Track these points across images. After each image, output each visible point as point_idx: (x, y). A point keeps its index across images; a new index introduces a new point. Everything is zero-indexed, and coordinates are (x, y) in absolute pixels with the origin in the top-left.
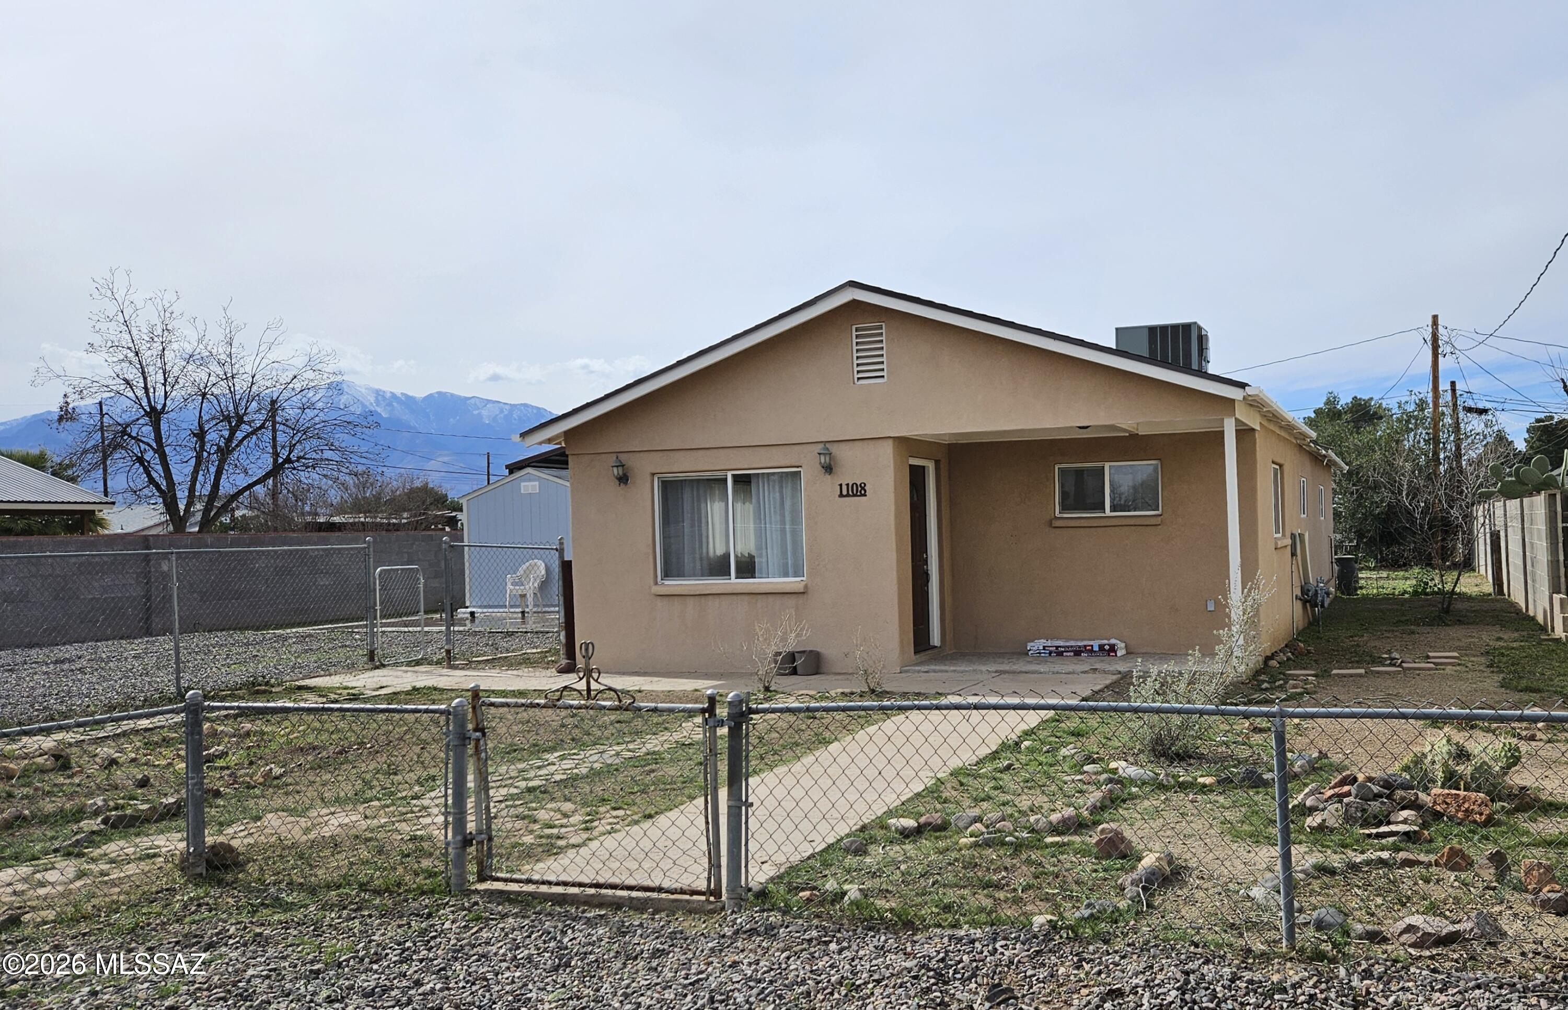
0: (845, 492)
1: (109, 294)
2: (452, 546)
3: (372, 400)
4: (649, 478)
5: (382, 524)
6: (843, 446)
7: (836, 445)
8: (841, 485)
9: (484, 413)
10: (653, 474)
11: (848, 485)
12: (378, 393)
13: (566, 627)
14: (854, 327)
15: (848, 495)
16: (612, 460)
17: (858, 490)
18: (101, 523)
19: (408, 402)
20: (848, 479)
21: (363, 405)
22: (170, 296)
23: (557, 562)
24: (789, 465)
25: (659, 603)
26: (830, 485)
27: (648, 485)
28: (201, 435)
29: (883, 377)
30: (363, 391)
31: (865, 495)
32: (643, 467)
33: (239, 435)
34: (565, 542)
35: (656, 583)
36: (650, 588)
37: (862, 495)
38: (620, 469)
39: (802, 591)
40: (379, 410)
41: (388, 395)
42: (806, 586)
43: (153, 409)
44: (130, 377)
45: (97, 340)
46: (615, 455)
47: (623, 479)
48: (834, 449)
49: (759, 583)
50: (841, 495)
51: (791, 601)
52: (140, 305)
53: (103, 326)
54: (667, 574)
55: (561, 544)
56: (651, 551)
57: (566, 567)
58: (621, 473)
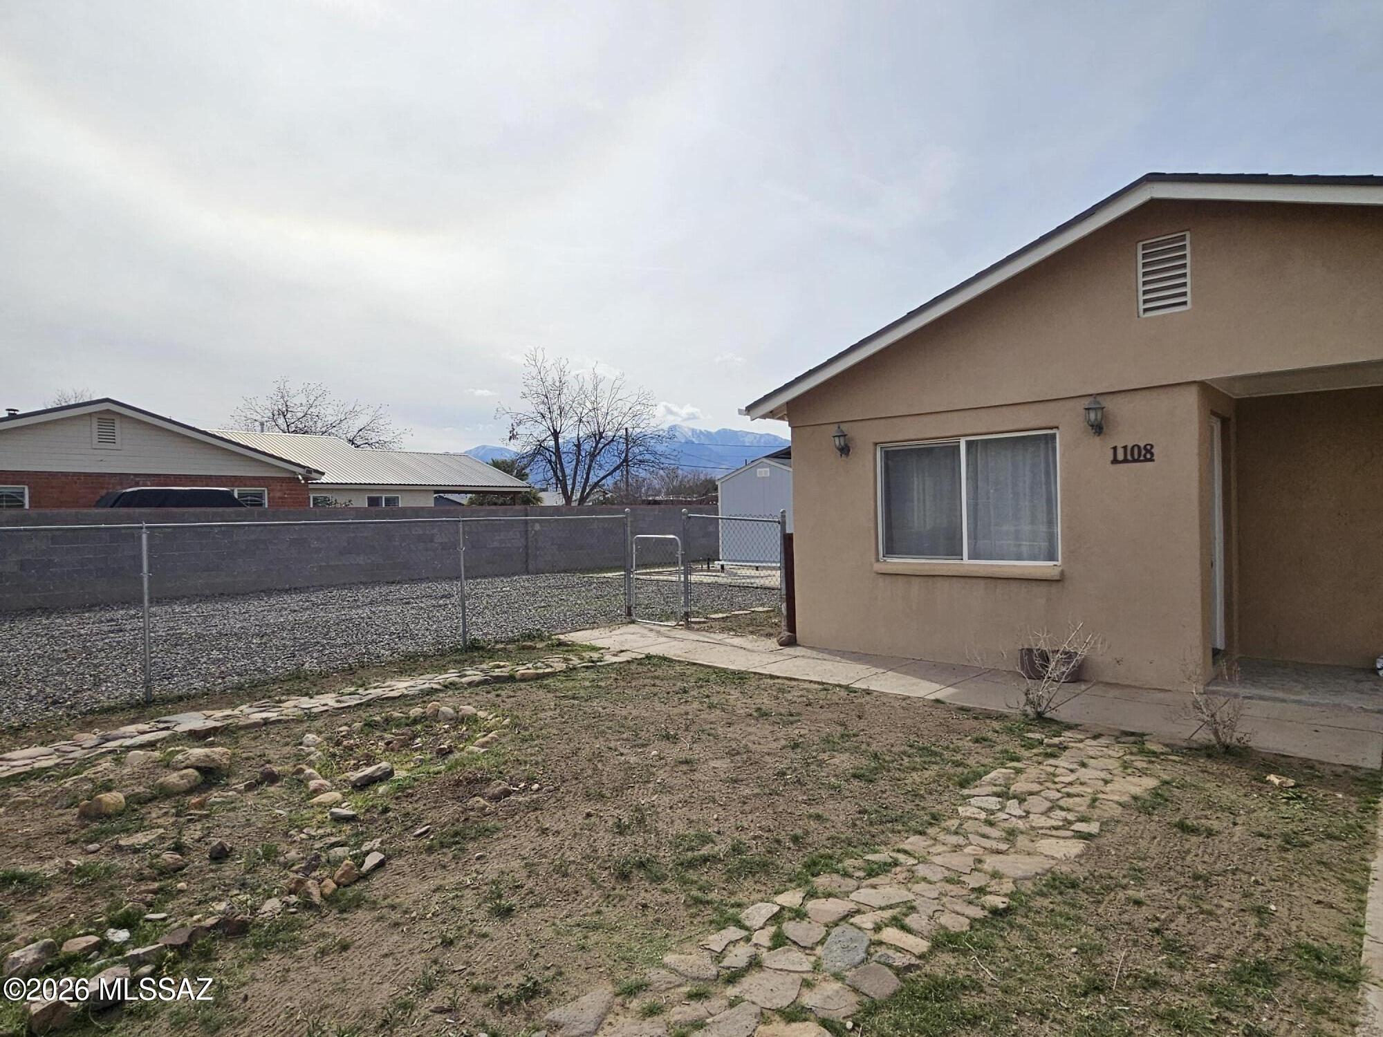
0: (1120, 457)
1: (534, 363)
2: (690, 517)
3: (690, 434)
4: (871, 447)
5: (682, 501)
6: (1119, 399)
7: (1108, 398)
8: (1115, 449)
9: (746, 439)
10: (876, 444)
11: (1125, 448)
12: (693, 431)
13: (787, 598)
14: (1140, 245)
15: (1125, 461)
16: (833, 430)
17: (1143, 454)
18: (539, 500)
19: (708, 435)
20: (1126, 437)
21: (686, 438)
22: (564, 362)
23: (779, 535)
24: (1044, 425)
25: (881, 581)
26: (1100, 449)
27: (871, 457)
28: (578, 446)
29: (1185, 303)
30: (686, 429)
31: (1151, 460)
32: (866, 437)
33: (600, 446)
34: (786, 515)
35: (878, 560)
36: (871, 565)
37: (1146, 460)
38: (842, 439)
39: (1058, 578)
40: (694, 440)
41: (698, 431)
42: (1062, 573)
43: (555, 431)
44: (542, 411)
45: (526, 390)
46: (837, 425)
47: (845, 450)
48: (1108, 403)
49: (1000, 566)
50: (1115, 461)
51: (1042, 589)
52: (548, 369)
53: (529, 382)
54: (890, 550)
55: (783, 517)
56: (872, 525)
57: (788, 540)
58: (842, 444)
